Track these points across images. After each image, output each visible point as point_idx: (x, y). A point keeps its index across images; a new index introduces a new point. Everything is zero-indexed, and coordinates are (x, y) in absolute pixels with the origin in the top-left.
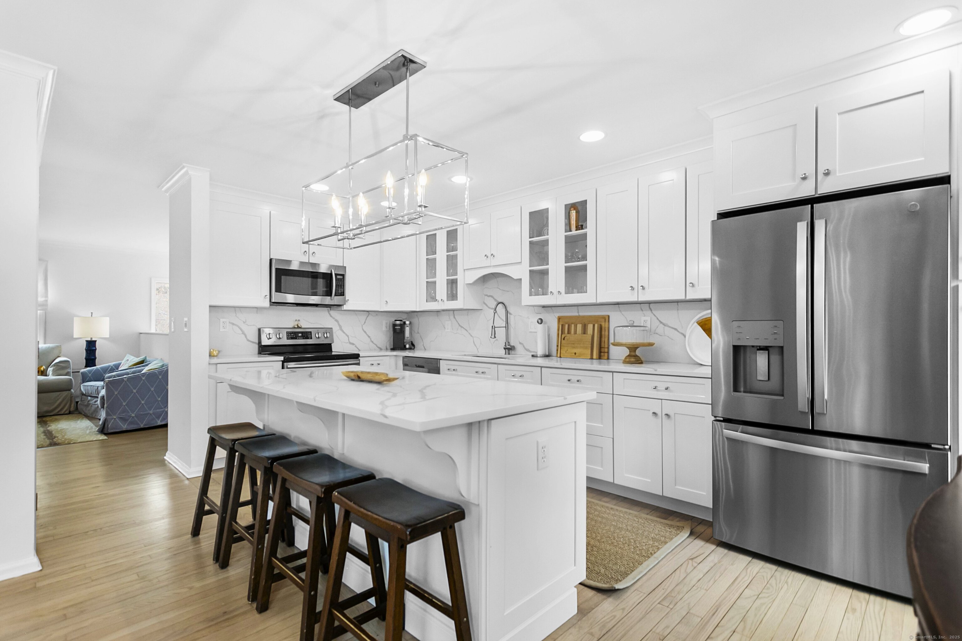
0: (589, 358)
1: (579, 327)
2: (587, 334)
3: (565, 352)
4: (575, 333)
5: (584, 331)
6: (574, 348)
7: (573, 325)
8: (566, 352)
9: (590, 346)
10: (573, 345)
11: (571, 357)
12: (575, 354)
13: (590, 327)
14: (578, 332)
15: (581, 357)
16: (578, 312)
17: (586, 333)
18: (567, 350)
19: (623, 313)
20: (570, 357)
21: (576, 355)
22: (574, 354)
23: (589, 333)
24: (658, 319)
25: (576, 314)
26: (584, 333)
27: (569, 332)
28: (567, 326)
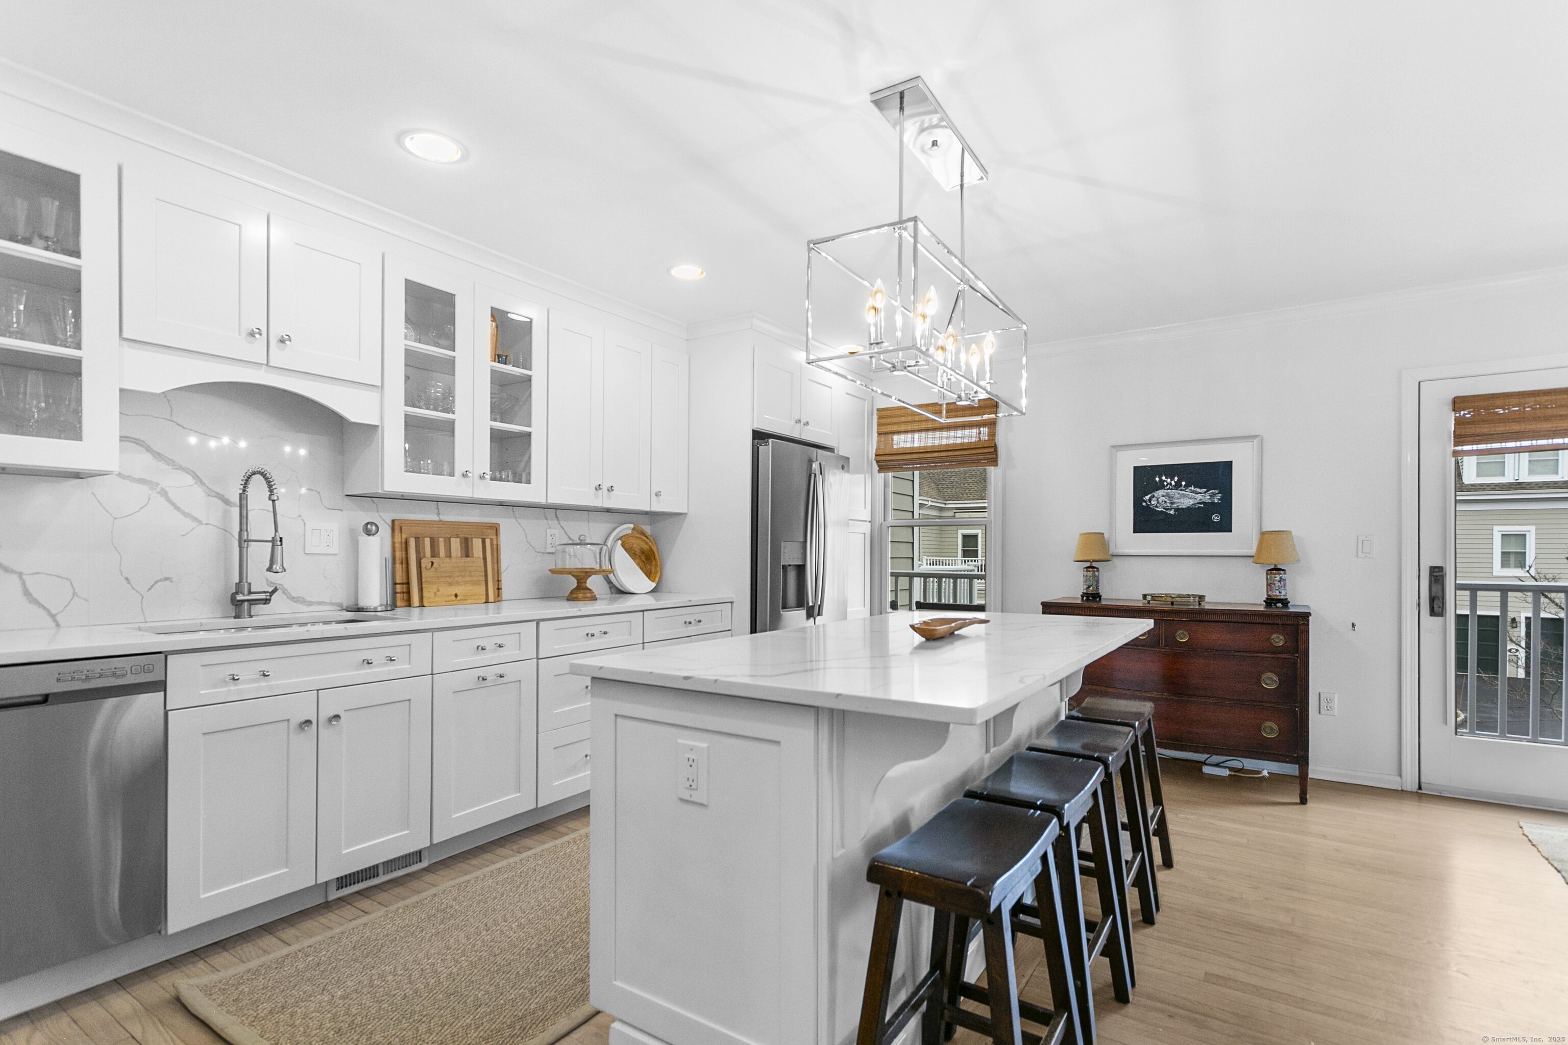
0: (484, 601)
1: (456, 544)
2: (473, 557)
3: (433, 594)
4: (449, 555)
5: (467, 551)
6: (451, 584)
7: (441, 540)
8: (435, 594)
9: (483, 578)
10: (449, 580)
11: (448, 603)
12: (456, 596)
13: (477, 544)
14: (453, 554)
15: (469, 601)
16: (438, 514)
17: (470, 554)
18: (438, 591)
19: (521, 521)
20: (444, 603)
21: (459, 598)
22: (454, 598)
23: (475, 555)
24: (566, 533)
25: (434, 517)
26: (467, 556)
27: (435, 554)
28: (427, 541)
